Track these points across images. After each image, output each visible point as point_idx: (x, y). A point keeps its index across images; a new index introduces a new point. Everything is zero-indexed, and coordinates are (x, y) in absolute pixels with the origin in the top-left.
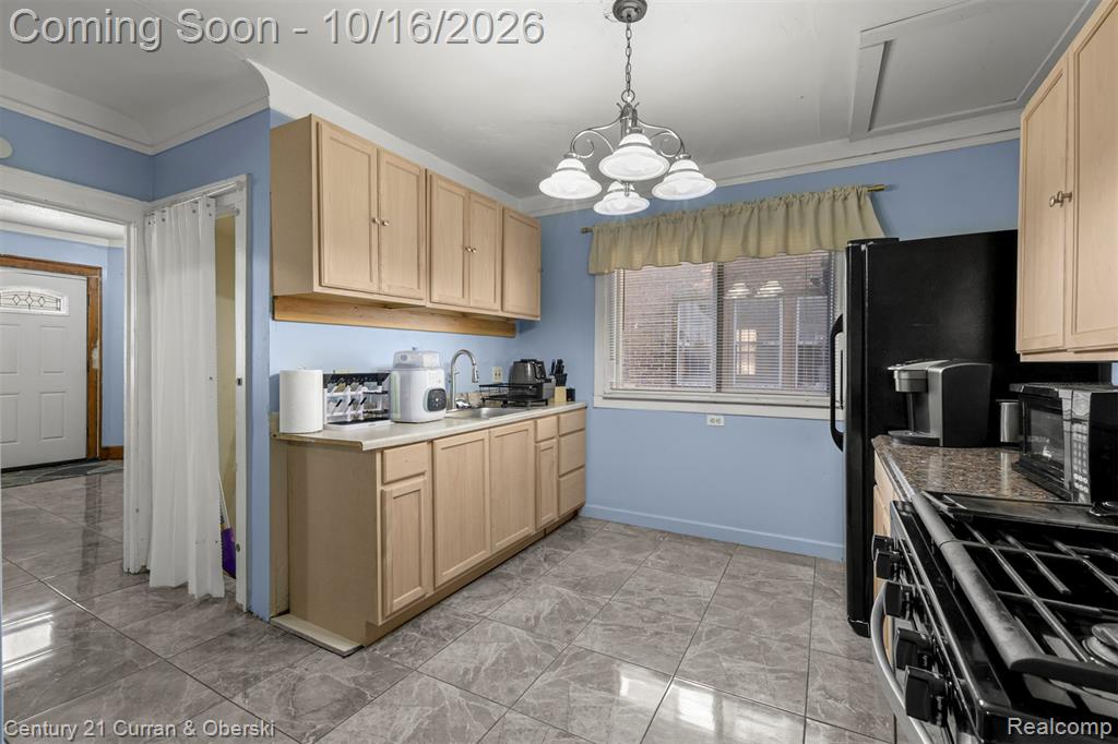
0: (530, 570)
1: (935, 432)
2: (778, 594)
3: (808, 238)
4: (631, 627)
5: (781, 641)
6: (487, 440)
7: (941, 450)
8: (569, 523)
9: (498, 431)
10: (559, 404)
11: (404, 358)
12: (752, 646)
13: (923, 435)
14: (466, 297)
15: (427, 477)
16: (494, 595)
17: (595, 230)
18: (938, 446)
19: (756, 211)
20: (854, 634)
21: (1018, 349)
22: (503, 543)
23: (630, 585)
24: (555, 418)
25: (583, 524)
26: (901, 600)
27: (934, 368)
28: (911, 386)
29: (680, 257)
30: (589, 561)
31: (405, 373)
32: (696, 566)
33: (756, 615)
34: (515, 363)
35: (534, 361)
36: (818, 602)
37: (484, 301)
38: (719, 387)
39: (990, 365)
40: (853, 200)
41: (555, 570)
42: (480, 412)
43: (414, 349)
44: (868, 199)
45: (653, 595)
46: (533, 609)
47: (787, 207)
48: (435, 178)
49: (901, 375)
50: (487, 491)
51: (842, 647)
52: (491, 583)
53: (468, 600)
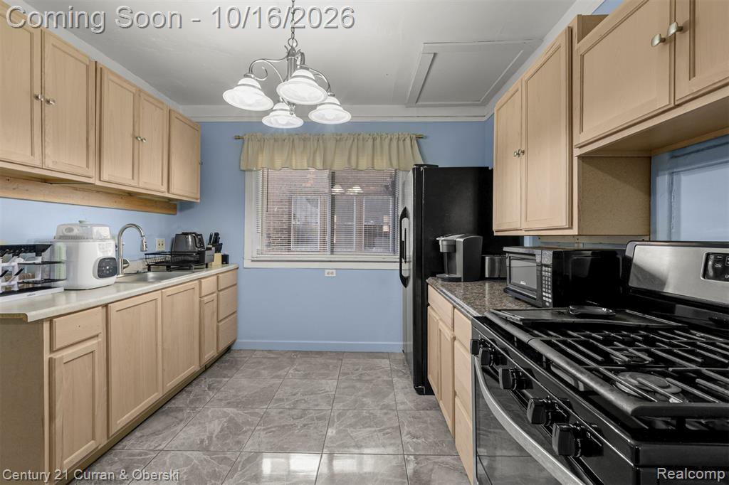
0: (197, 400)
1: (459, 274)
2: (373, 380)
3: (385, 161)
4: (287, 425)
5: (381, 409)
6: (159, 301)
7: (462, 283)
8: (225, 356)
9: (169, 291)
10: (217, 267)
11: (71, 230)
12: (365, 417)
13: (453, 276)
14: (136, 178)
15: (101, 339)
16: (168, 427)
17: (246, 137)
18: (460, 281)
19: (356, 140)
20: (416, 394)
21: (494, 228)
22: (172, 384)
23: (279, 395)
24: (215, 277)
25: (235, 355)
26: (511, 378)
27: (459, 239)
28: (448, 249)
29: (308, 164)
30: (244, 382)
31: (71, 243)
32: (322, 371)
33: (364, 396)
34: (177, 235)
35: (194, 233)
36: (395, 379)
37: (151, 182)
38: (332, 251)
39: (481, 237)
40: (408, 141)
41: (219, 395)
42: (147, 276)
43: (80, 222)
44: (415, 142)
45: (296, 398)
46: (205, 431)
47: (374, 140)
48: (105, 72)
49: (443, 243)
50: (160, 343)
51: (413, 404)
52: (163, 418)
53: (143, 439)
